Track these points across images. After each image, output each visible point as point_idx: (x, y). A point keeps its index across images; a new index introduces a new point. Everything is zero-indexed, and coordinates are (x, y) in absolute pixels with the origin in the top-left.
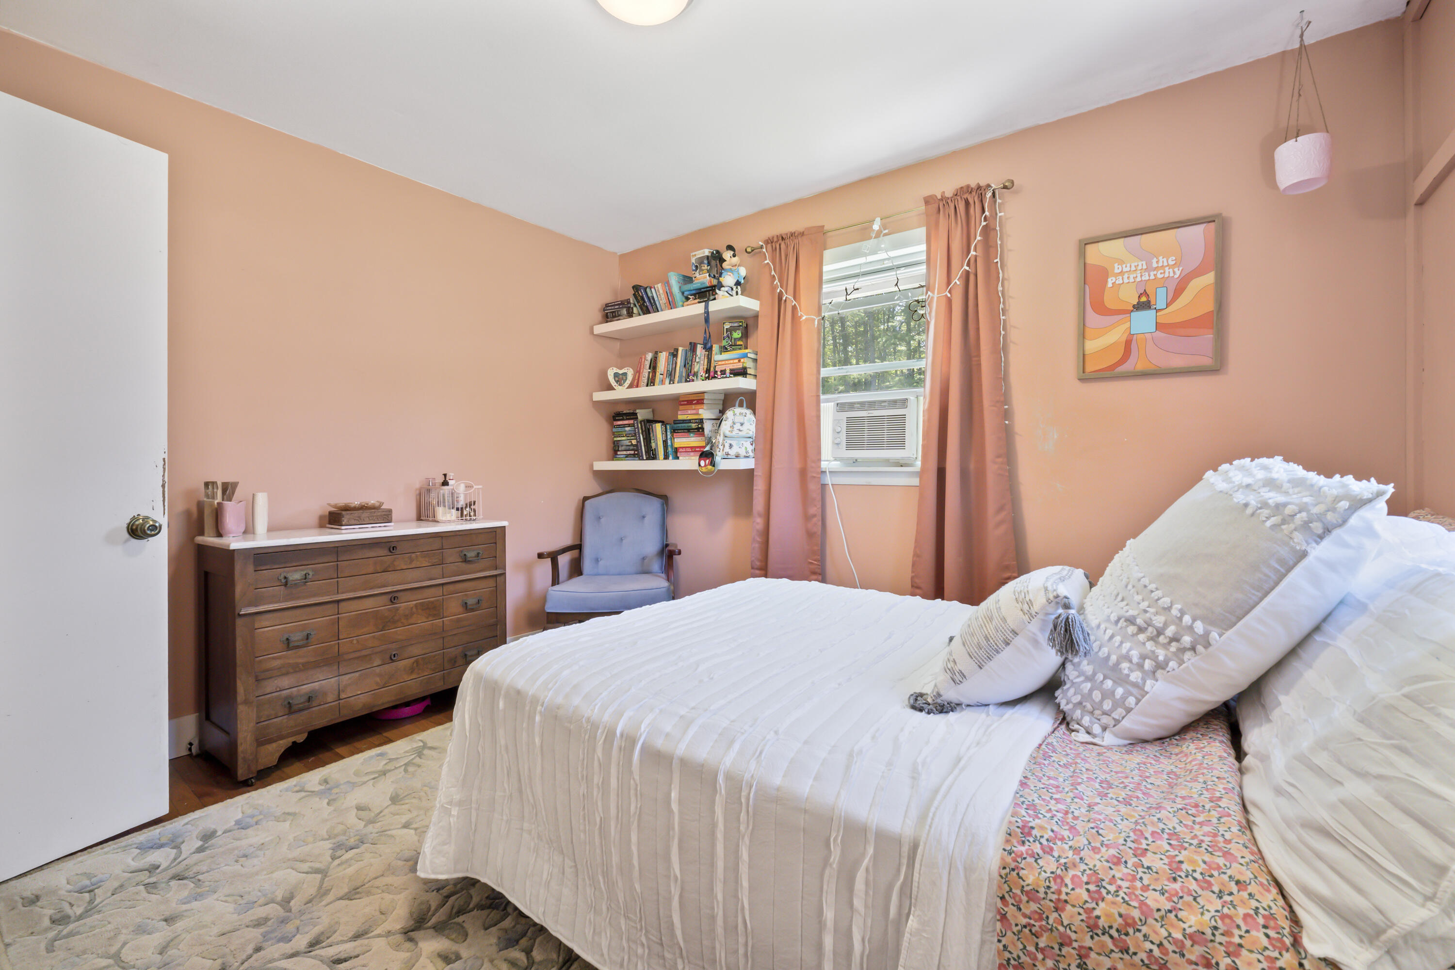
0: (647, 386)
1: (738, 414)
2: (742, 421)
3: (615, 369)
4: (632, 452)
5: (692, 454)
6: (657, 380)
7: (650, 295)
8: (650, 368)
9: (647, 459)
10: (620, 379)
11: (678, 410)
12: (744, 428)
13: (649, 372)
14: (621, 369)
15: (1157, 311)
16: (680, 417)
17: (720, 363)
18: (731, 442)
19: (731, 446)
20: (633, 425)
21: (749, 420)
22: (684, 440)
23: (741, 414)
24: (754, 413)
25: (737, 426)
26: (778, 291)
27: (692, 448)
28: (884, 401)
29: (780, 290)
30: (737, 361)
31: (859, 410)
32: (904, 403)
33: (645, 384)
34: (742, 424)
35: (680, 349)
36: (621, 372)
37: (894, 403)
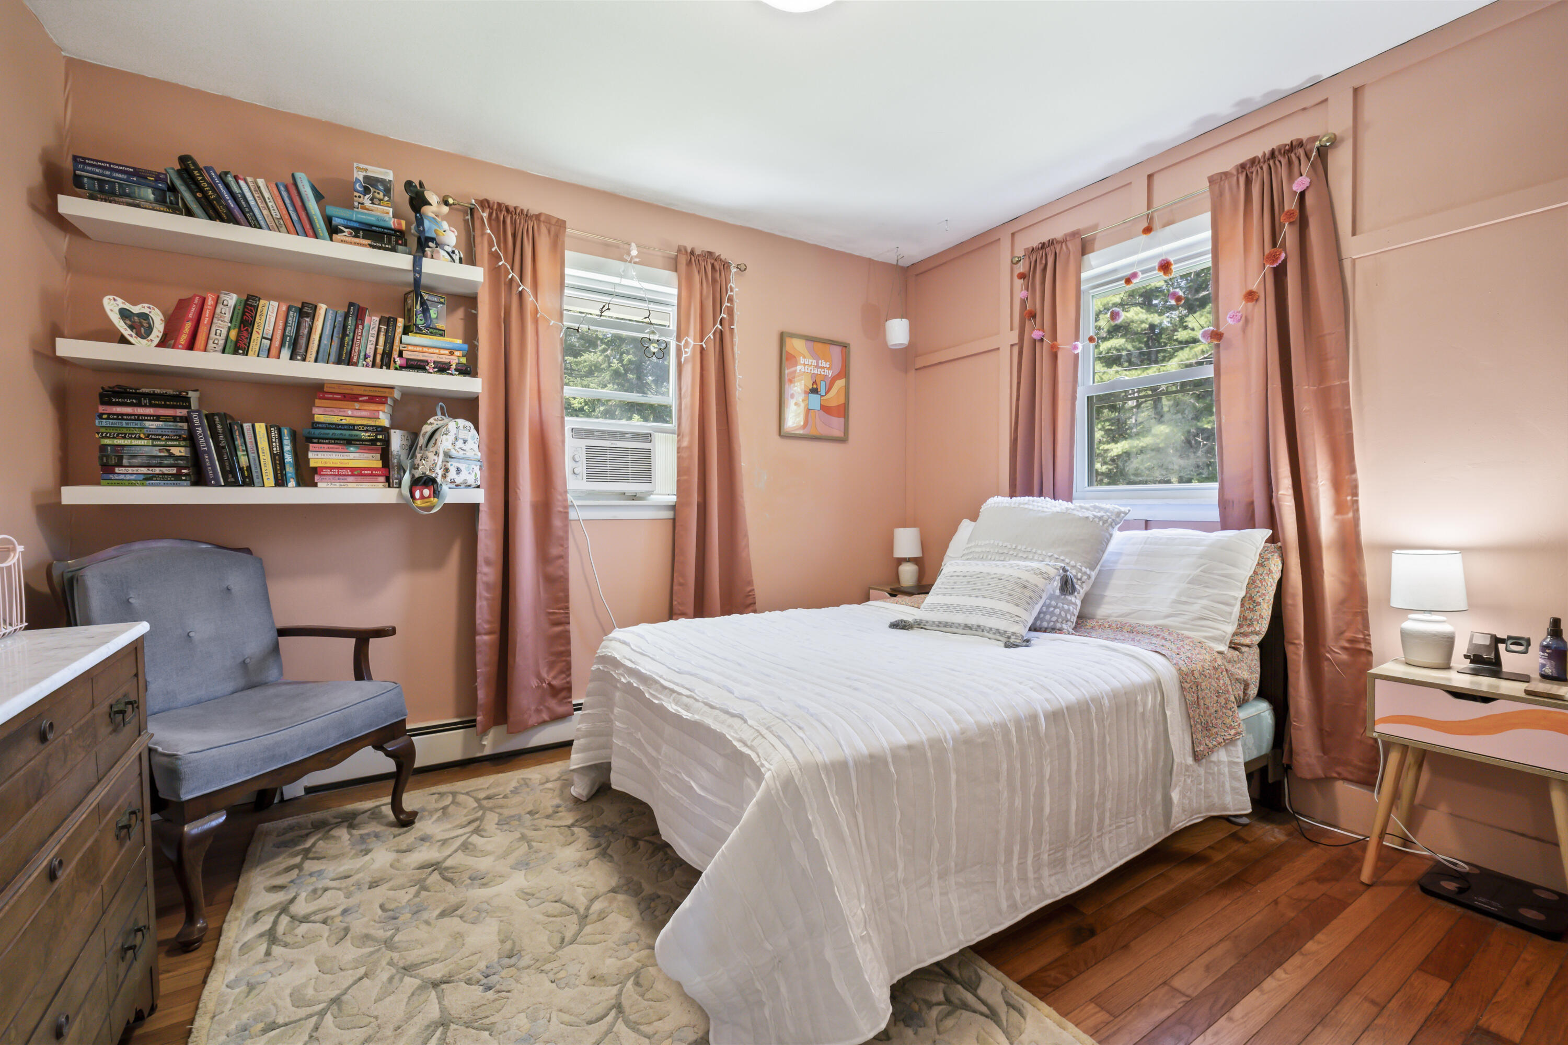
0: (223, 352)
1: (461, 427)
2: (466, 438)
3: (120, 301)
4: (174, 471)
5: (351, 479)
6: (254, 346)
7: (235, 189)
8: (231, 322)
9: (227, 484)
10: (141, 325)
11: (313, 404)
12: (467, 447)
13: (229, 329)
14: (134, 304)
15: (822, 396)
16: (319, 418)
17: (410, 348)
18: (460, 465)
19: (458, 471)
20: (186, 419)
21: (473, 437)
22: (334, 455)
23: (465, 427)
24: (477, 429)
25: (460, 444)
26: (510, 277)
27: (353, 469)
28: (627, 433)
29: (512, 276)
30: (447, 352)
31: (599, 438)
32: (647, 437)
33: (221, 348)
34: (465, 442)
35: (322, 308)
36: (136, 309)
37: (636, 436)
